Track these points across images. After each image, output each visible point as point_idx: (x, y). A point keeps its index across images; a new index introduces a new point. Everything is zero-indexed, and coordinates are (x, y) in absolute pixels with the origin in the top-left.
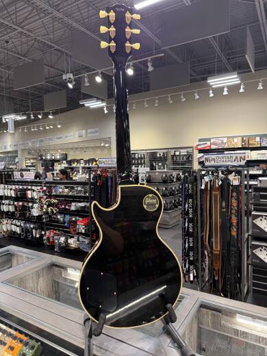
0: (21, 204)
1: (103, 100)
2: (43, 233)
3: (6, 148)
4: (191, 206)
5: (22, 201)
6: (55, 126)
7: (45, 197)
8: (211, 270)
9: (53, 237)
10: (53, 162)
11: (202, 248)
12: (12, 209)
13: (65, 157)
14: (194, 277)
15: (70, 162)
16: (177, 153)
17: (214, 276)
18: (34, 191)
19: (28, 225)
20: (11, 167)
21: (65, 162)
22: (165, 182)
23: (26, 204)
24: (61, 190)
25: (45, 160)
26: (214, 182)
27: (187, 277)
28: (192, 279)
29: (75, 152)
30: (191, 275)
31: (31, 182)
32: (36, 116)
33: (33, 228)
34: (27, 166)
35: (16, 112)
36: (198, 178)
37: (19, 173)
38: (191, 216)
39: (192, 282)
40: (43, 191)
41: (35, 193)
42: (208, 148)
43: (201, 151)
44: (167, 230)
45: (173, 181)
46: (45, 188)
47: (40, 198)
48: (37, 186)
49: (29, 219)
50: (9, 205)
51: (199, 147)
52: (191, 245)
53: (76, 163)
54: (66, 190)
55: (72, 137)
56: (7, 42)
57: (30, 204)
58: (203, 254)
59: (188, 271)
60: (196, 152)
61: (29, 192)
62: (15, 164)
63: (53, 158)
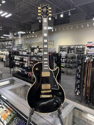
0: (21, 62)
1: (52, 27)
2: (28, 73)
3: (19, 43)
4: (80, 68)
5: (22, 62)
6: (35, 36)
7: (29, 61)
8: (86, 92)
9: (31, 74)
10: (34, 48)
11: (83, 84)
12: (19, 64)
13: (38, 47)
14: (79, 94)
15: (39, 49)
16: (79, 47)
17: (86, 95)
18: (26, 58)
19: (23, 70)
20: (20, 49)
21: (38, 49)
22: (72, 58)
23: (23, 63)
24: (34, 59)
25: (32, 48)
26: (90, 60)
27: (76, 94)
28: (78, 94)
29: (41, 45)
30: (78, 93)
31: (25, 55)
32: (28, 32)
33: (25, 71)
34: (26, 50)
35: (22, 31)
36: (84, 58)
37: (21, 52)
38: (80, 72)
39: (78, 96)
40: (29, 59)
41: (26, 59)
42: (91, 46)
43: (88, 47)
44: (72, 76)
45: (75, 58)
46: (29, 58)
47: (28, 61)
48: (27, 57)
49: (24, 68)
50: (18, 62)
51: (87, 45)
52: (79, 82)
53: (41, 49)
54: (36, 59)
55: (40, 40)
56: (19, 6)
57: (24, 63)
58: (83, 86)
59: (77, 92)
60: (86, 47)
61: (24, 59)
62: (22, 49)
63: (34, 47)
